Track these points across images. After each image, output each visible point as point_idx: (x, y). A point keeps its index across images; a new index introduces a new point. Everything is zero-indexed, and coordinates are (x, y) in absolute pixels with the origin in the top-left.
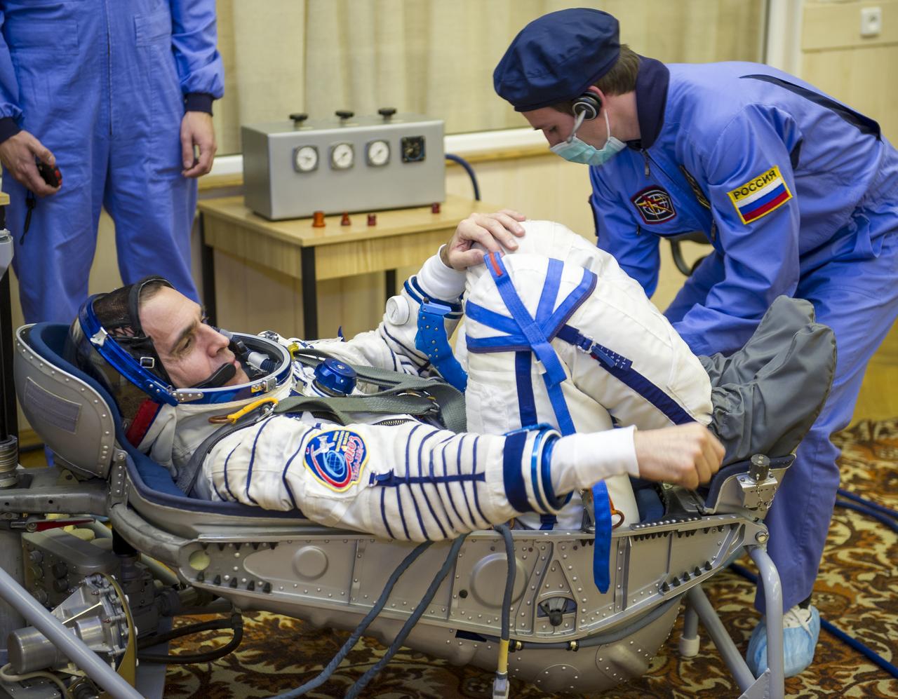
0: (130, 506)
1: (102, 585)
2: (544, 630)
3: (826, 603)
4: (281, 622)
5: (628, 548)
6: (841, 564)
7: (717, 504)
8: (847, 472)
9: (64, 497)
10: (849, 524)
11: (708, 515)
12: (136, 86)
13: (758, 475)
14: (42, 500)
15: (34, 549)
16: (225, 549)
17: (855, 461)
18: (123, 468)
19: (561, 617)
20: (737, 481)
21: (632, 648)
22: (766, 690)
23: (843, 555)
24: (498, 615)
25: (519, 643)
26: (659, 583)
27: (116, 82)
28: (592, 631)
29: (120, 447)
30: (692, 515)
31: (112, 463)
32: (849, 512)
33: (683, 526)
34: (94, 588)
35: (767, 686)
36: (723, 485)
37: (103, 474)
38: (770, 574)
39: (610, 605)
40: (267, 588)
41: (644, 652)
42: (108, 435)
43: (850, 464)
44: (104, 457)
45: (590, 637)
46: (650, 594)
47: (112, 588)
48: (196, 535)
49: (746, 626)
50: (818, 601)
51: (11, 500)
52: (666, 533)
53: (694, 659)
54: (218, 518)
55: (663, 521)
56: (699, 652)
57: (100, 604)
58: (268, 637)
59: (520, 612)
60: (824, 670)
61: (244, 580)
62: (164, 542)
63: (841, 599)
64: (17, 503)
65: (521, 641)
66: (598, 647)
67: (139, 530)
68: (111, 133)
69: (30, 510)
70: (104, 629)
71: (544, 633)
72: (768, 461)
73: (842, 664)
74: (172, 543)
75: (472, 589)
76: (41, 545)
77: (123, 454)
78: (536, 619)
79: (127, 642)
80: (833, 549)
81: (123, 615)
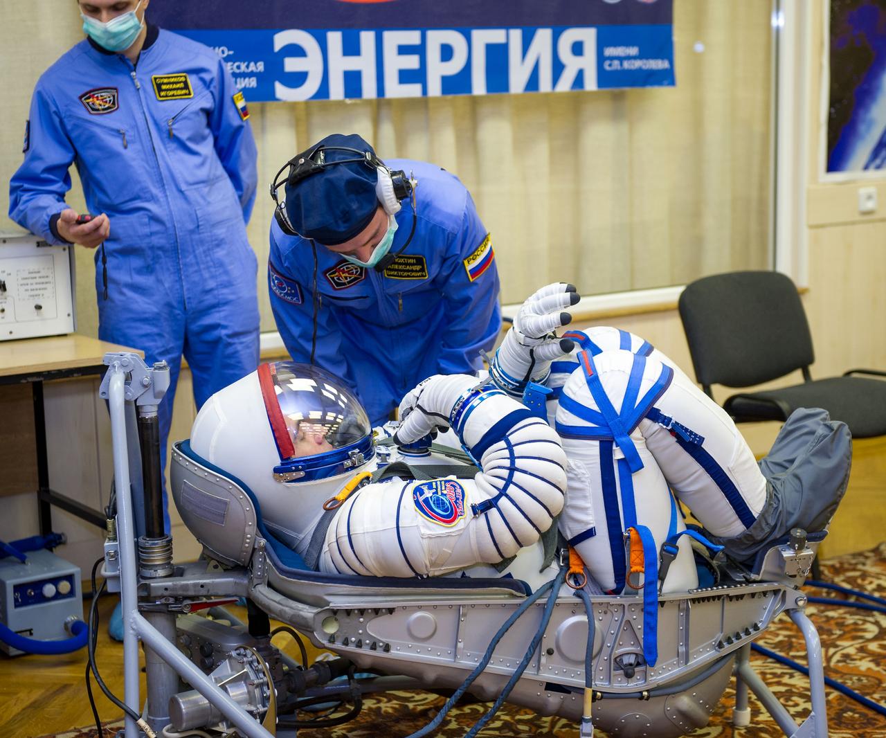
0: (270, 585)
1: (245, 656)
2: (620, 682)
3: (860, 683)
4: (384, 709)
5: (688, 609)
6: (871, 654)
7: (762, 571)
8: (871, 583)
9: (213, 582)
10: (877, 623)
11: (755, 582)
12: (202, 266)
13: (797, 545)
14: (195, 585)
15: (183, 635)
16: (352, 614)
17: (878, 574)
18: (263, 554)
19: (634, 670)
20: (779, 550)
21: (695, 699)
22: (812, 731)
23: (873, 646)
24: (582, 670)
25: (599, 694)
26: (715, 642)
27: (185, 265)
28: (661, 682)
29: (261, 535)
30: (740, 583)
31: (254, 549)
32: (876, 613)
33: (733, 591)
34: (239, 658)
35: (813, 728)
36: (767, 555)
37: (245, 561)
38: (810, 631)
39: (675, 661)
40: (387, 648)
41: (705, 703)
42: (250, 525)
43: (873, 577)
44: (247, 545)
45: (659, 688)
46: (708, 651)
47: (254, 657)
48: (328, 603)
49: (790, 703)
50: (853, 682)
51: (170, 586)
52: (719, 597)
53: (747, 728)
54: (345, 589)
55: (716, 587)
56: (751, 723)
57: (245, 670)
58: (374, 720)
59: (599, 666)
60: (862, 734)
61: (368, 641)
62: (300, 610)
63: (872, 679)
64: (174, 588)
65: (600, 692)
66: (666, 697)
67: (279, 603)
68: (185, 308)
69: (185, 593)
70: (249, 692)
71: (621, 685)
72: (805, 534)
73: (877, 729)
74: (308, 612)
75: (558, 647)
76: (190, 631)
77: (263, 541)
78: (613, 672)
79: (268, 702)
80: (863, 642)
81: (265, 679)
